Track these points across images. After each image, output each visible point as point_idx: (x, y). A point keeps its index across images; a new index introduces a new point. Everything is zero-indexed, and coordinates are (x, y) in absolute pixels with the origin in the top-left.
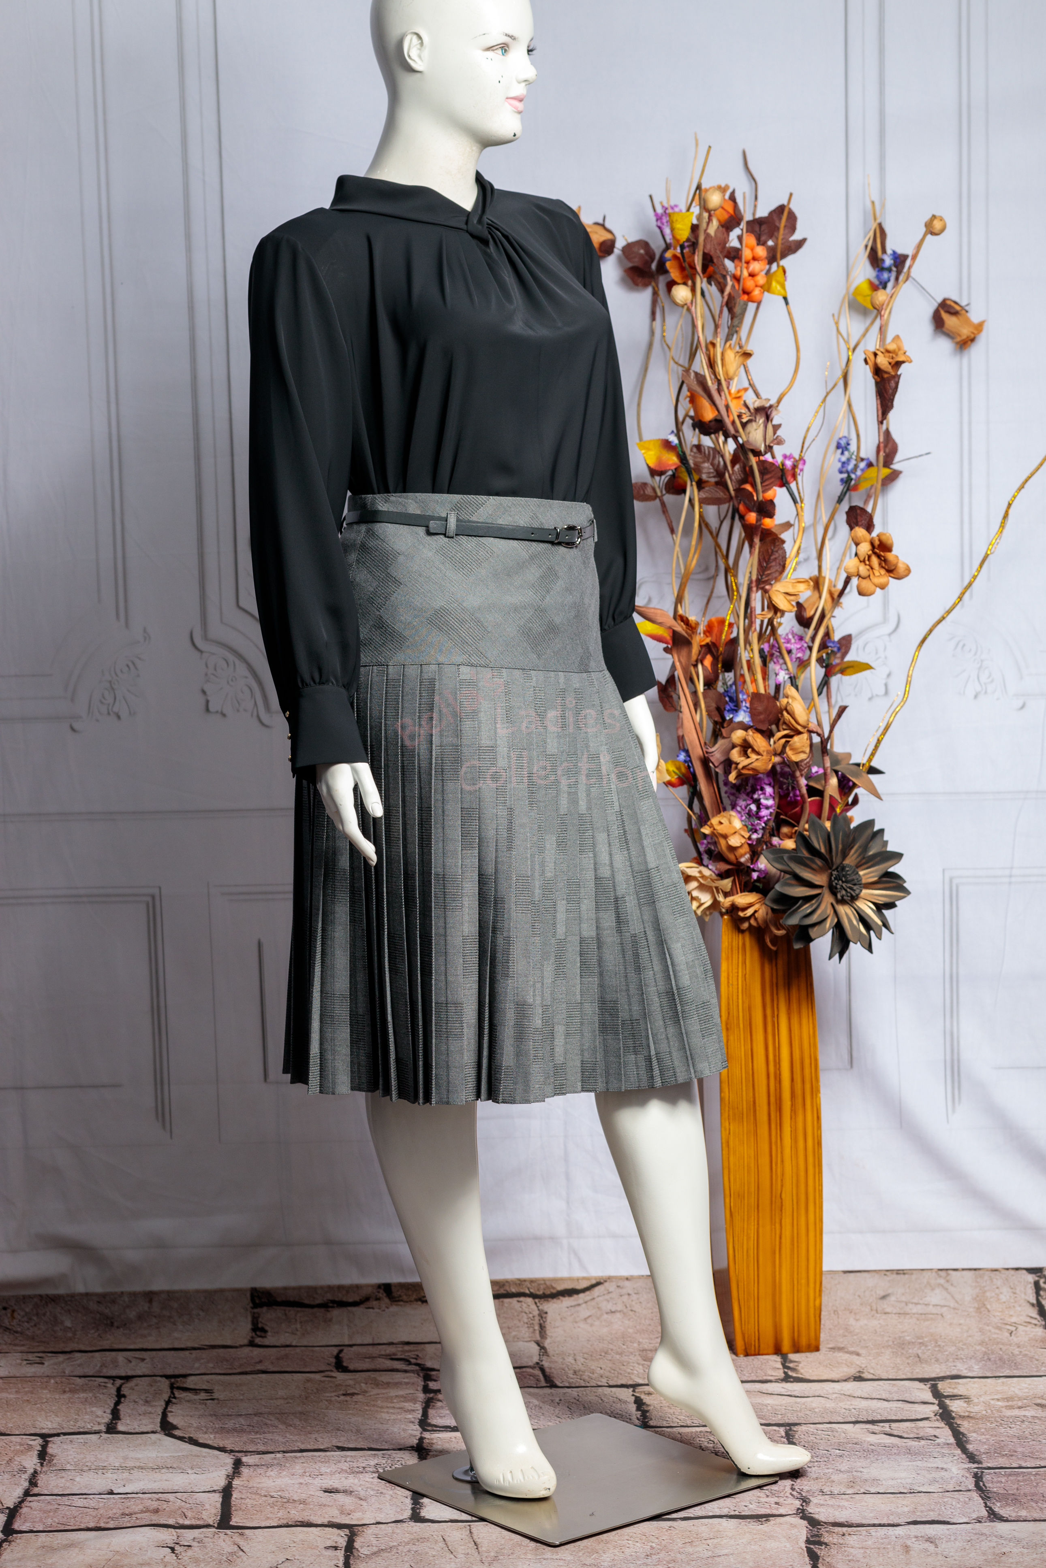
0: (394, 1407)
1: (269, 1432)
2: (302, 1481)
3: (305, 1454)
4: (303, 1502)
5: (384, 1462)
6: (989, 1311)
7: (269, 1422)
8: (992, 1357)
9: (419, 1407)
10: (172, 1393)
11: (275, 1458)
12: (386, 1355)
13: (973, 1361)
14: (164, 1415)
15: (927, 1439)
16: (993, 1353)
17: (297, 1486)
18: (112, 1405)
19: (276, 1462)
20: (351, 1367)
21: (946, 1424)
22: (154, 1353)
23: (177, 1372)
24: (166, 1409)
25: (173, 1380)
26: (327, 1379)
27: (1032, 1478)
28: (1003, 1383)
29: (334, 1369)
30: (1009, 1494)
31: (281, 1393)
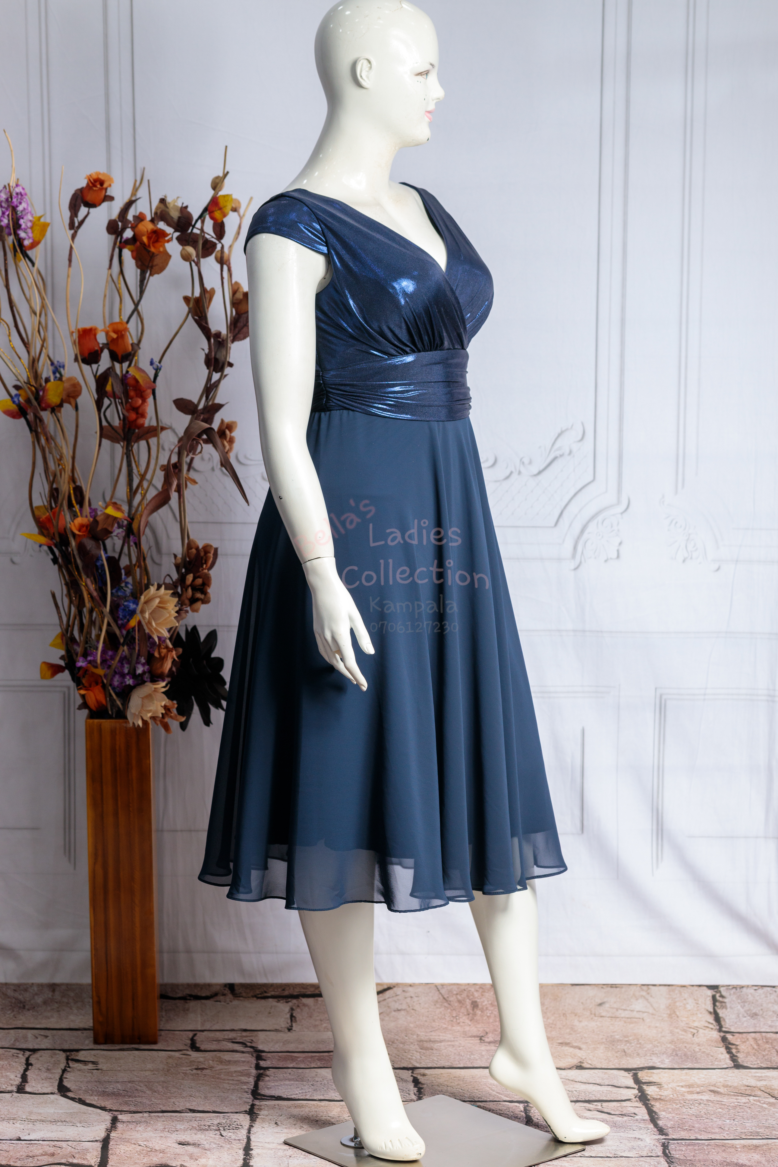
0: (233, 1080)
1: (139, 1097)
2: (162, 1135)
3: (165, 1114)
4: (162, 1152)
5: (224, 1121)
6: (678, 1017)
7: (139, 1088)
8: (679, 1053)
9: (252, 1080)
10: (68, 1063)
11: (143, 1117)
12: (229, 1039)
13: (665, 1056)
14: (61, 1080)
15: (628, 1116)
16: (679, 1050)
17: (158, 1138)
18: (22, 1071)
19: (143, 1119)
20: (202, 1048)
21: (643, 1105)
22: (55, 1032)
23: (72, 1048)
24: (62, 1075)
25: (68, 1053)
26: (184, 1056)
27: (705, 1147)
28: (686, 1073)
29: (189, 1049)
30: (687, 1160)
31: (149, 1066)
